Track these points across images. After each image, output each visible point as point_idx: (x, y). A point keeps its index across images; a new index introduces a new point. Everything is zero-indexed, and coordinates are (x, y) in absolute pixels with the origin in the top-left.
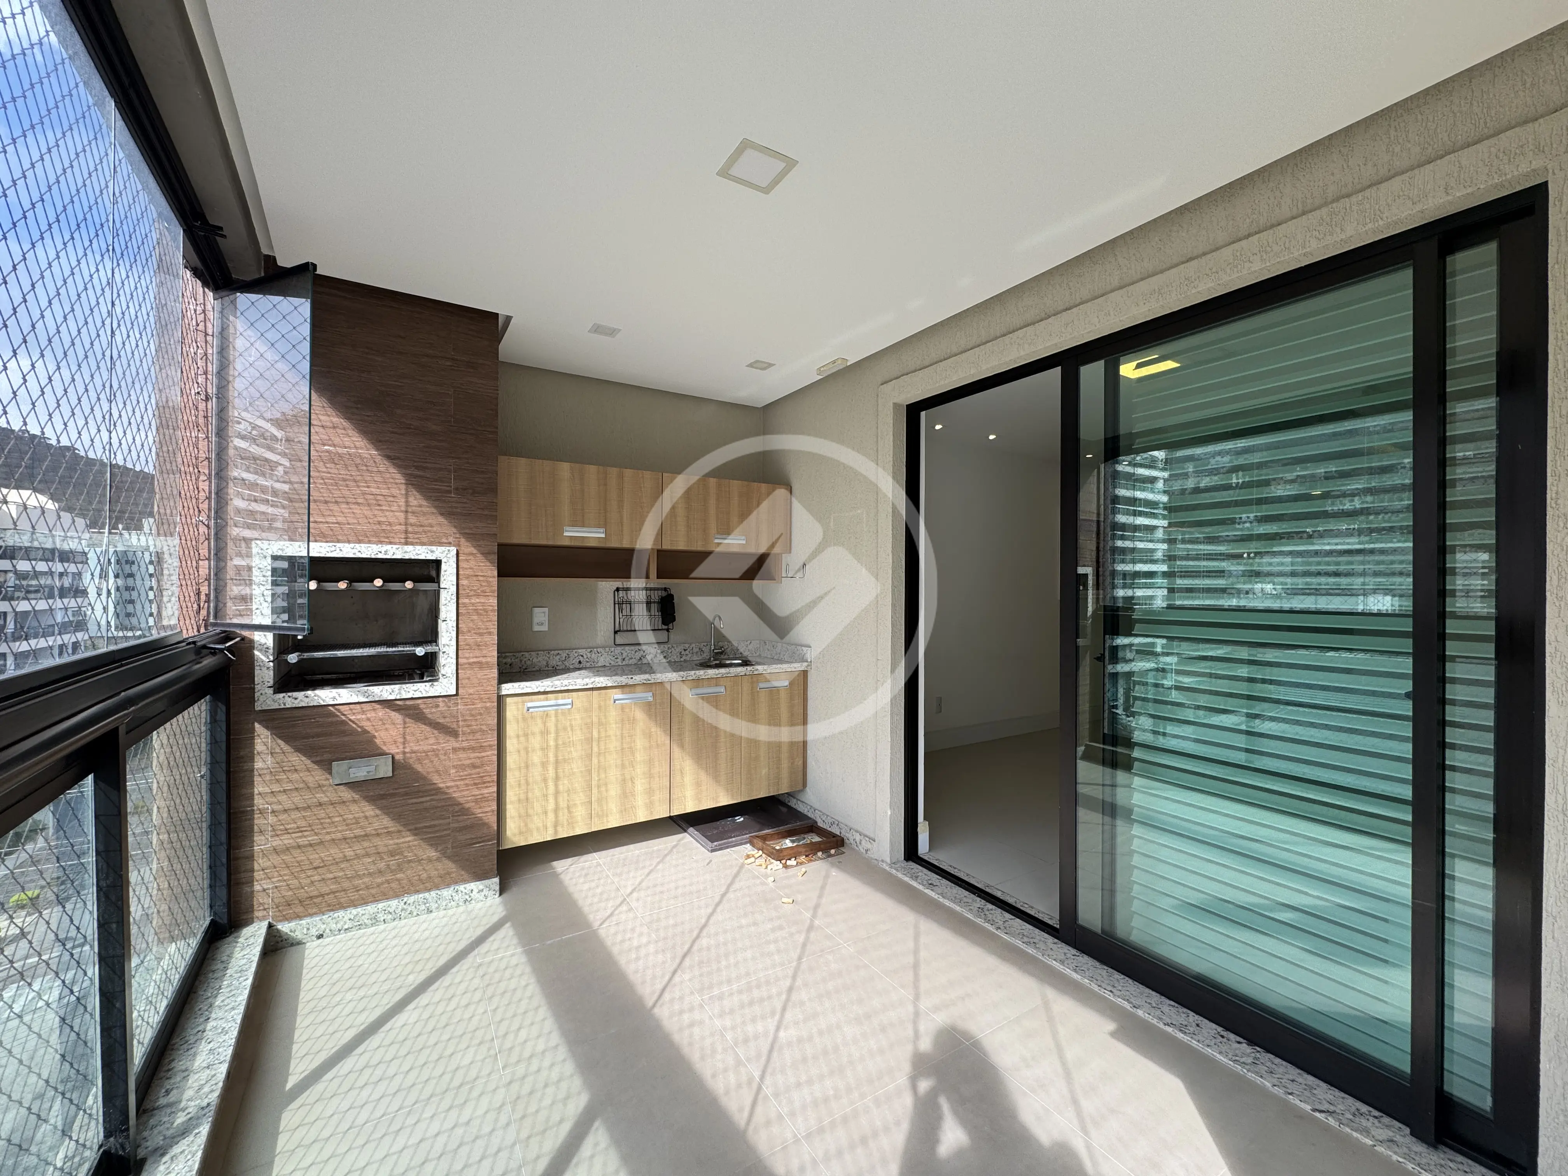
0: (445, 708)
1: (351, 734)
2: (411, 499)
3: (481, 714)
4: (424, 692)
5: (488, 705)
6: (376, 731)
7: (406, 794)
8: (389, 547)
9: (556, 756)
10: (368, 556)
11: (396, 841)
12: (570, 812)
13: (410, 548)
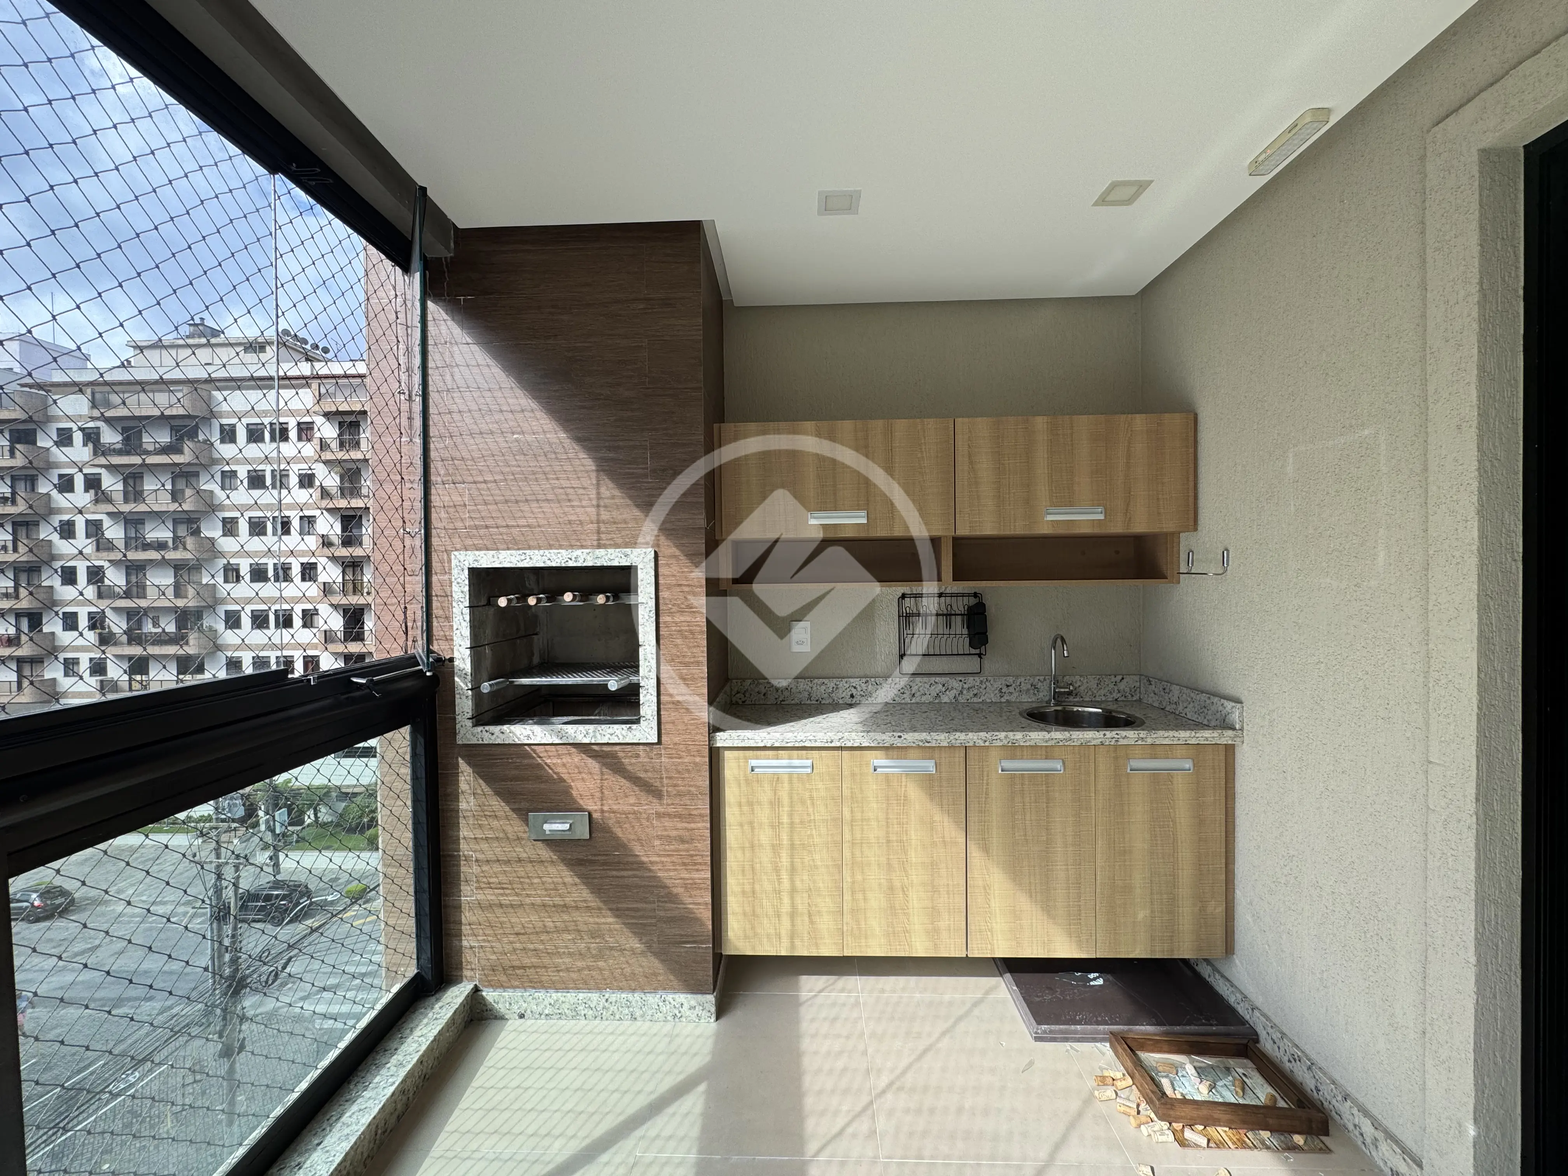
0: (646, 760)
1: (547, 781)
2: (603, 490)
3: (688, 771)
4: (621, 737)
5: (698, 759)
6: (573, 781)
7: (605, 863)
8: (578, 552)
9: (791, 839)
10: (558, 565)
11: (597, 920)
12: (812, 922)
13: (601, 552)
